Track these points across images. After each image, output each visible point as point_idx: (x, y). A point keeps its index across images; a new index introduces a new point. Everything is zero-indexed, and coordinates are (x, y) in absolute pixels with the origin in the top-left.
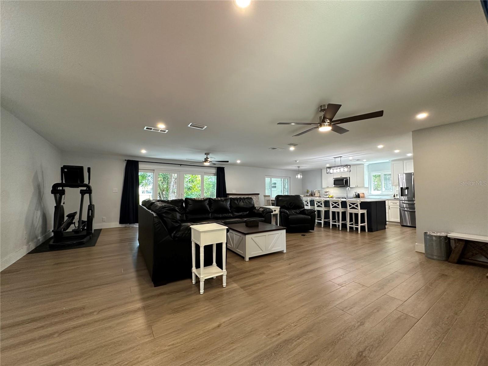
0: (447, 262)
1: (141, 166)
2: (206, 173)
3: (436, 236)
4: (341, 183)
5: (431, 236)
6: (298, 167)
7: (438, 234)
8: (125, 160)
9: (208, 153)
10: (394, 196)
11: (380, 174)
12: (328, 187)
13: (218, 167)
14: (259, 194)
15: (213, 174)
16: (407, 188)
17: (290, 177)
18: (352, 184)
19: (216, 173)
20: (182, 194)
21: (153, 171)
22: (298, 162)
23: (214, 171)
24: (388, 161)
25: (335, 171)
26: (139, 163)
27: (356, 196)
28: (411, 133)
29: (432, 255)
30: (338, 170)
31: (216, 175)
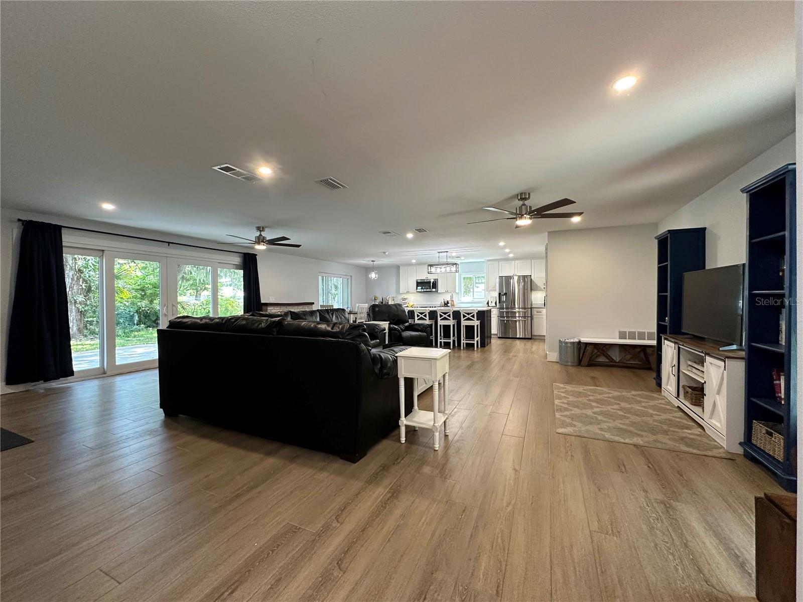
0: (579, 367)
1: (67, 239)
2: (223, 264)
3: (571, 343)
4: (427, 286)
5: (566, 343)
6: (373, 261)
7: (572, 341)
8: (19, 220)
9: (263, 228)
10: (488, 303)
11: (472, 276)
12: (408, 292)
13: (244, 253)
14: (313, 303)
15: (235, 266)
16: (506, 294)
17: (351, 276)
18: (441, 287)
19: (241, 264)
20: (173, 306)
21: (100, 253)
22: (387, 254)
23: (237, 260)
24: (483, 260)
25: (438, 270)
26: (64, 231)
27: (445, 304)
28: (547, 233)
29: (568, 362)
30: (443, 270)
31: (242, 268)
